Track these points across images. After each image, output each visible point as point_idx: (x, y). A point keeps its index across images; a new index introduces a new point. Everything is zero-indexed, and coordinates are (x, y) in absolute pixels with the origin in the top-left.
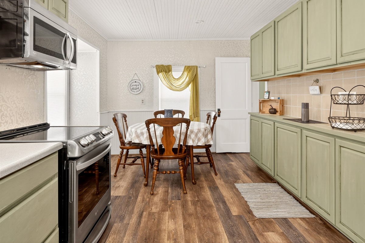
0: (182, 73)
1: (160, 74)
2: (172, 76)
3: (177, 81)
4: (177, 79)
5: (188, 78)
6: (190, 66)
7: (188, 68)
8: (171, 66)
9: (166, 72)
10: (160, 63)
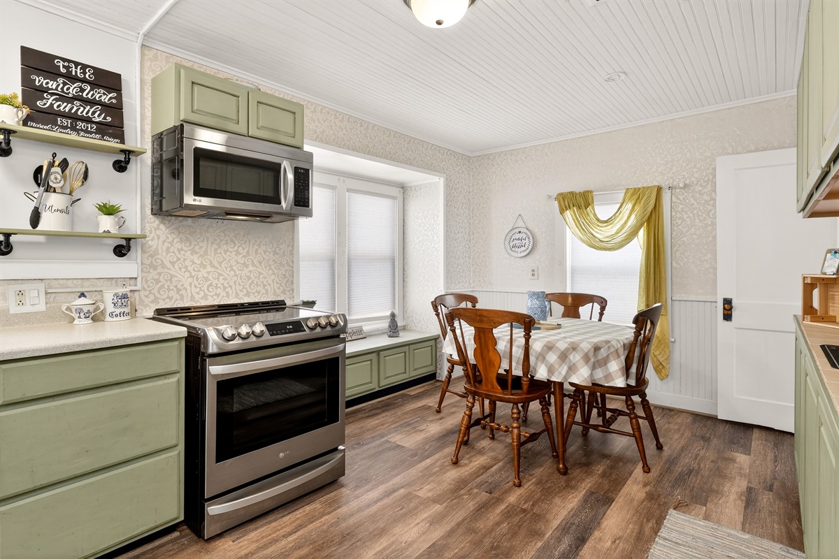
0: (619, 205)
1: (568, 213)
2: (595, 215)
3: (606, 226)
4: (606, 222)
5: (633, 217)
6: (639, 189)
7: (636, 194)
8: (591, 192)
9: (579, 208)
10: (566, 189)
